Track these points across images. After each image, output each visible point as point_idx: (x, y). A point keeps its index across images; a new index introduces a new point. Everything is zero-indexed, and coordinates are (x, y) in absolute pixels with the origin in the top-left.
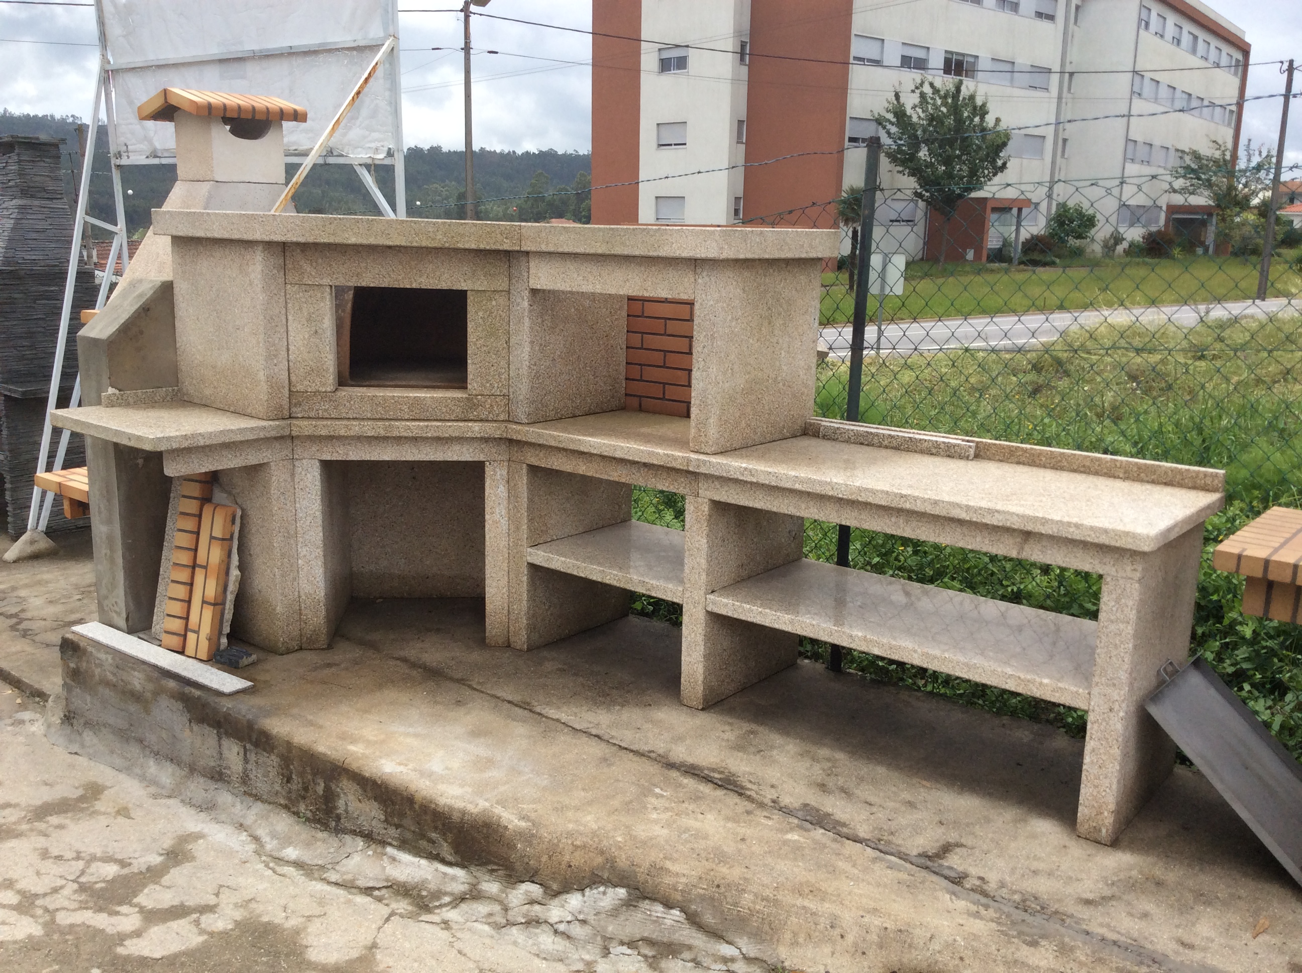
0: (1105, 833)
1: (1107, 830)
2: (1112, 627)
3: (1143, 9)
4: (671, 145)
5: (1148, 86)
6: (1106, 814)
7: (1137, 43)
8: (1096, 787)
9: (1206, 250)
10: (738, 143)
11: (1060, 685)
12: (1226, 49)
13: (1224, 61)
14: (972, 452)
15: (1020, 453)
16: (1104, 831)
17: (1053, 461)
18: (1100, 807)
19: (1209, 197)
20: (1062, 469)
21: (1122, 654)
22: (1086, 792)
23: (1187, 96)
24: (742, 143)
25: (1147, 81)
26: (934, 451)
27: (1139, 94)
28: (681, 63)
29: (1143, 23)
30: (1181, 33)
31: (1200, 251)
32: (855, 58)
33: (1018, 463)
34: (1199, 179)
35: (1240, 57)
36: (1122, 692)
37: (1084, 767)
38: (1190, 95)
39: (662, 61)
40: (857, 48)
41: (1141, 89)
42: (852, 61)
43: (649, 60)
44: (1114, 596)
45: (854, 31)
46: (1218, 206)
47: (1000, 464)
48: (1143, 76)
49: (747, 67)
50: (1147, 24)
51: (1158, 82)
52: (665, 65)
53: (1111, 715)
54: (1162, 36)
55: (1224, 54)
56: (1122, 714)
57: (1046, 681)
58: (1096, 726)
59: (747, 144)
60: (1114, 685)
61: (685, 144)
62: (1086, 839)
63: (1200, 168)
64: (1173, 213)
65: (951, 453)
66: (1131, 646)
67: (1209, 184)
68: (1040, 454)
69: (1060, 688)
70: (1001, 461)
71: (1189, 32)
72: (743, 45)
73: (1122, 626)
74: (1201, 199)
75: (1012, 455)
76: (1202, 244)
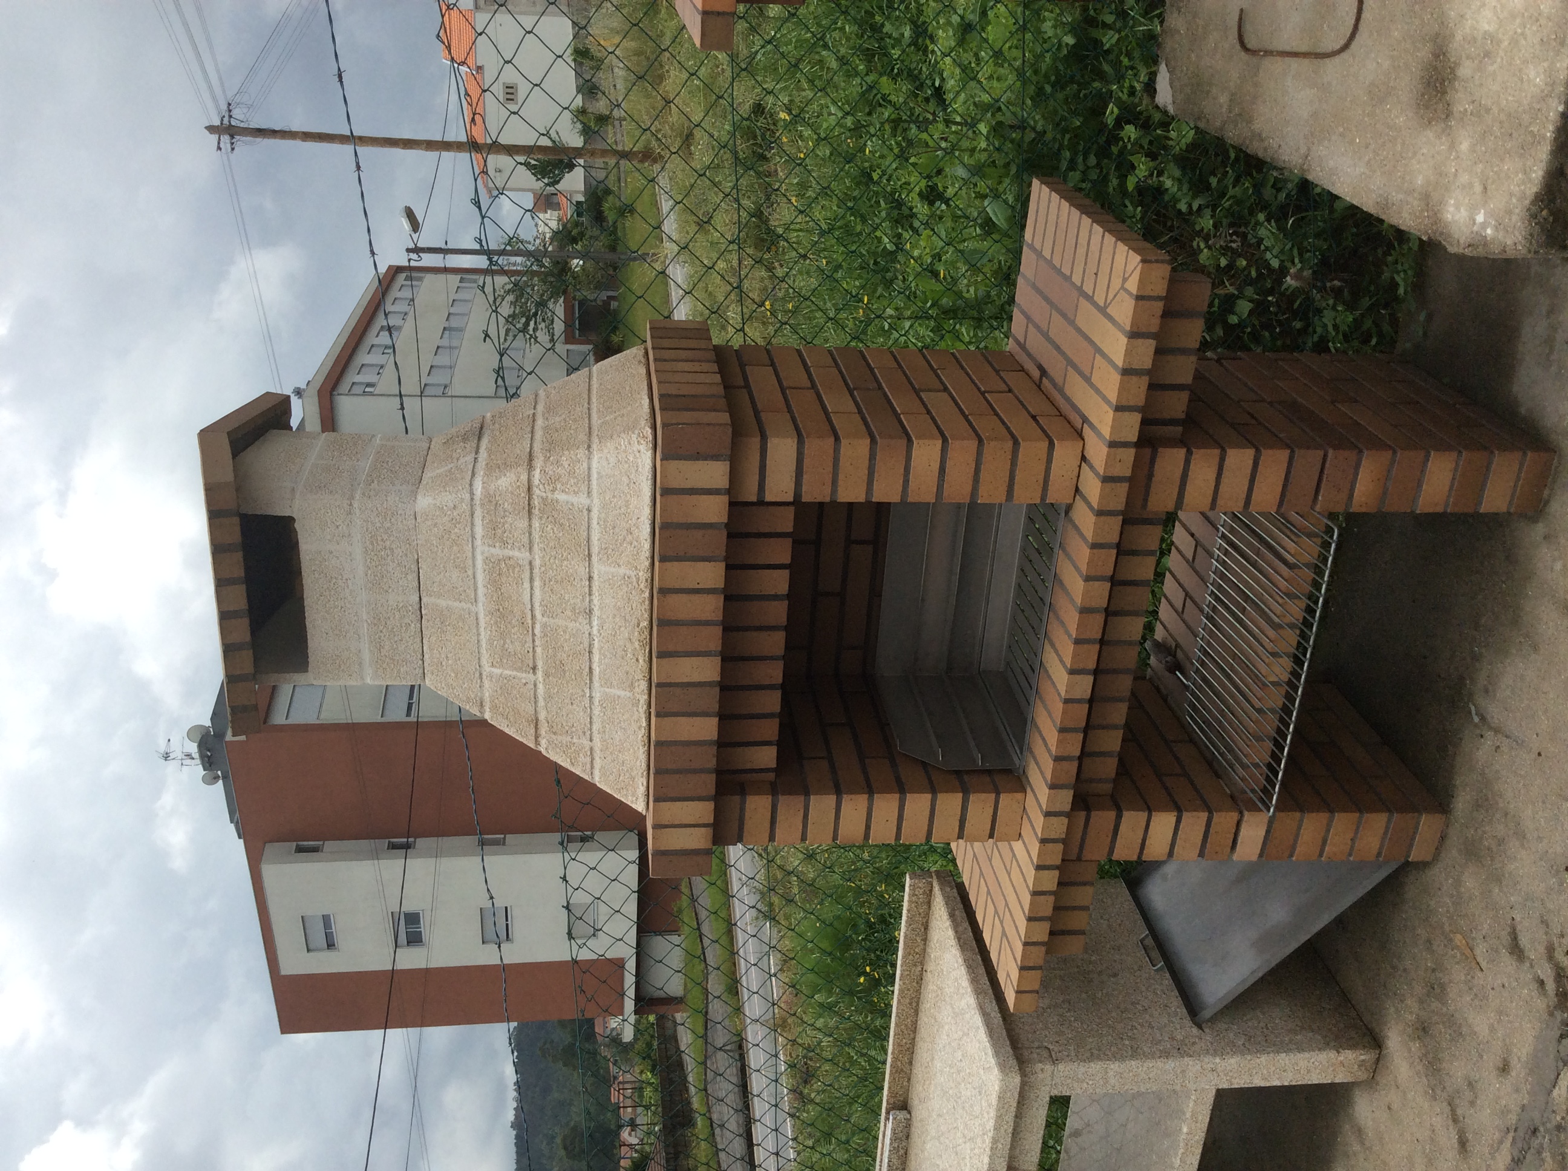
0: (1366, 1056)
1: (1361, 1055)
2: (1112, 1081)
3: (351, 393)
4: (507, 925)
5: (438, 378)
6: (1342, 1058)
7: (390, 395)
8: (1309, 1071)
9: (610, 298)
10: (504, 844)
11: (1188, 1115)
12: (394, 293)
13: (407, 293)
14: (902, 1115)
15: (899, 1064)
16: (1362, 1057)
17: (906, 1032)
18: (1333, 1065)
19: (555, 303)
20: (915, 1023)
21: (1145, 1069)
22: (1315, 1079)
23: (447, 332)
24: (504, 838)
25: (430, 380)
26: (902, 1152)
27: (446, 387)
28: (413, 919)
29: (367, 389)
30: (379, 346)
31: (614, 305)
32: (408, 714)
33: (911, 1063)
34: (535, 314)
35: (403, 275)
36: (1191, 1063)
37: (1286, 1084)
38: (445, 329)
39: (409, 943)
40: (397, 714)
41: (438, 385)
42: (413, 719)
43: (411, 959)
44: (1075, 1085)
45: (379, 719)
46: (565, 292)
47: (914, 1080)
48: (426, 385)
49: (417, 840)
50: (369, 385)
51: (432, 367)
52: (415, 939)
53: (1219, 1069)
54: (382, 367)
55: (399, 295)
56: (1218, 1060)
57: (1185, 1130)
58: (1235, 1081)
59: (505, 832)
60: (1183, 1071)
61: (506, 908)
62: (1374, 1072)
63: (523, 314)
64: (574, 337)
65: (904, 1137)
66: (1133, 1063)
67: (542, 304)
68: (898, 1045)
69: (1192, 1116)
70: (909, 1079)
71: (377, 336)
72: (393, 847)
73: (1111, 1073)
74: (559, 308)
75: (902, 1070)
76: (607, 303)
